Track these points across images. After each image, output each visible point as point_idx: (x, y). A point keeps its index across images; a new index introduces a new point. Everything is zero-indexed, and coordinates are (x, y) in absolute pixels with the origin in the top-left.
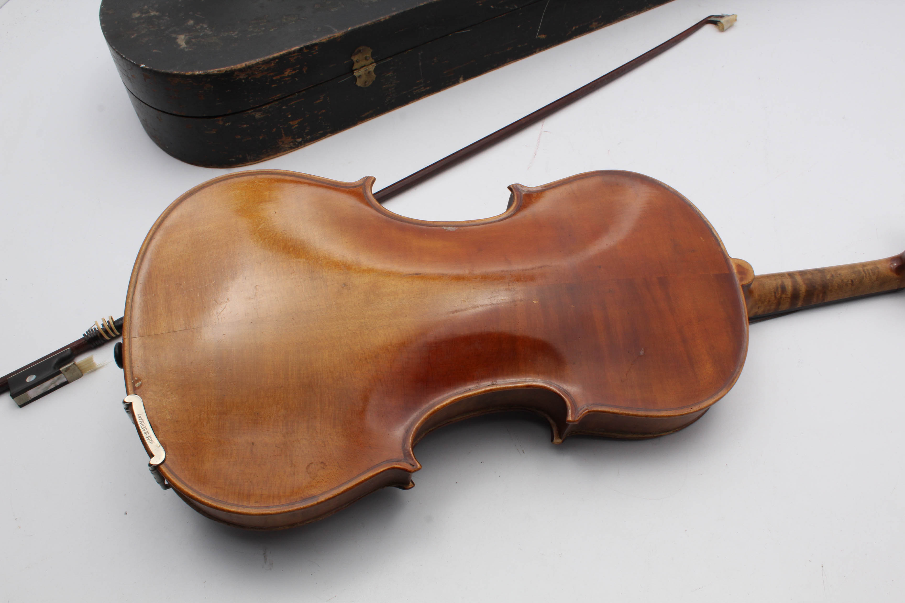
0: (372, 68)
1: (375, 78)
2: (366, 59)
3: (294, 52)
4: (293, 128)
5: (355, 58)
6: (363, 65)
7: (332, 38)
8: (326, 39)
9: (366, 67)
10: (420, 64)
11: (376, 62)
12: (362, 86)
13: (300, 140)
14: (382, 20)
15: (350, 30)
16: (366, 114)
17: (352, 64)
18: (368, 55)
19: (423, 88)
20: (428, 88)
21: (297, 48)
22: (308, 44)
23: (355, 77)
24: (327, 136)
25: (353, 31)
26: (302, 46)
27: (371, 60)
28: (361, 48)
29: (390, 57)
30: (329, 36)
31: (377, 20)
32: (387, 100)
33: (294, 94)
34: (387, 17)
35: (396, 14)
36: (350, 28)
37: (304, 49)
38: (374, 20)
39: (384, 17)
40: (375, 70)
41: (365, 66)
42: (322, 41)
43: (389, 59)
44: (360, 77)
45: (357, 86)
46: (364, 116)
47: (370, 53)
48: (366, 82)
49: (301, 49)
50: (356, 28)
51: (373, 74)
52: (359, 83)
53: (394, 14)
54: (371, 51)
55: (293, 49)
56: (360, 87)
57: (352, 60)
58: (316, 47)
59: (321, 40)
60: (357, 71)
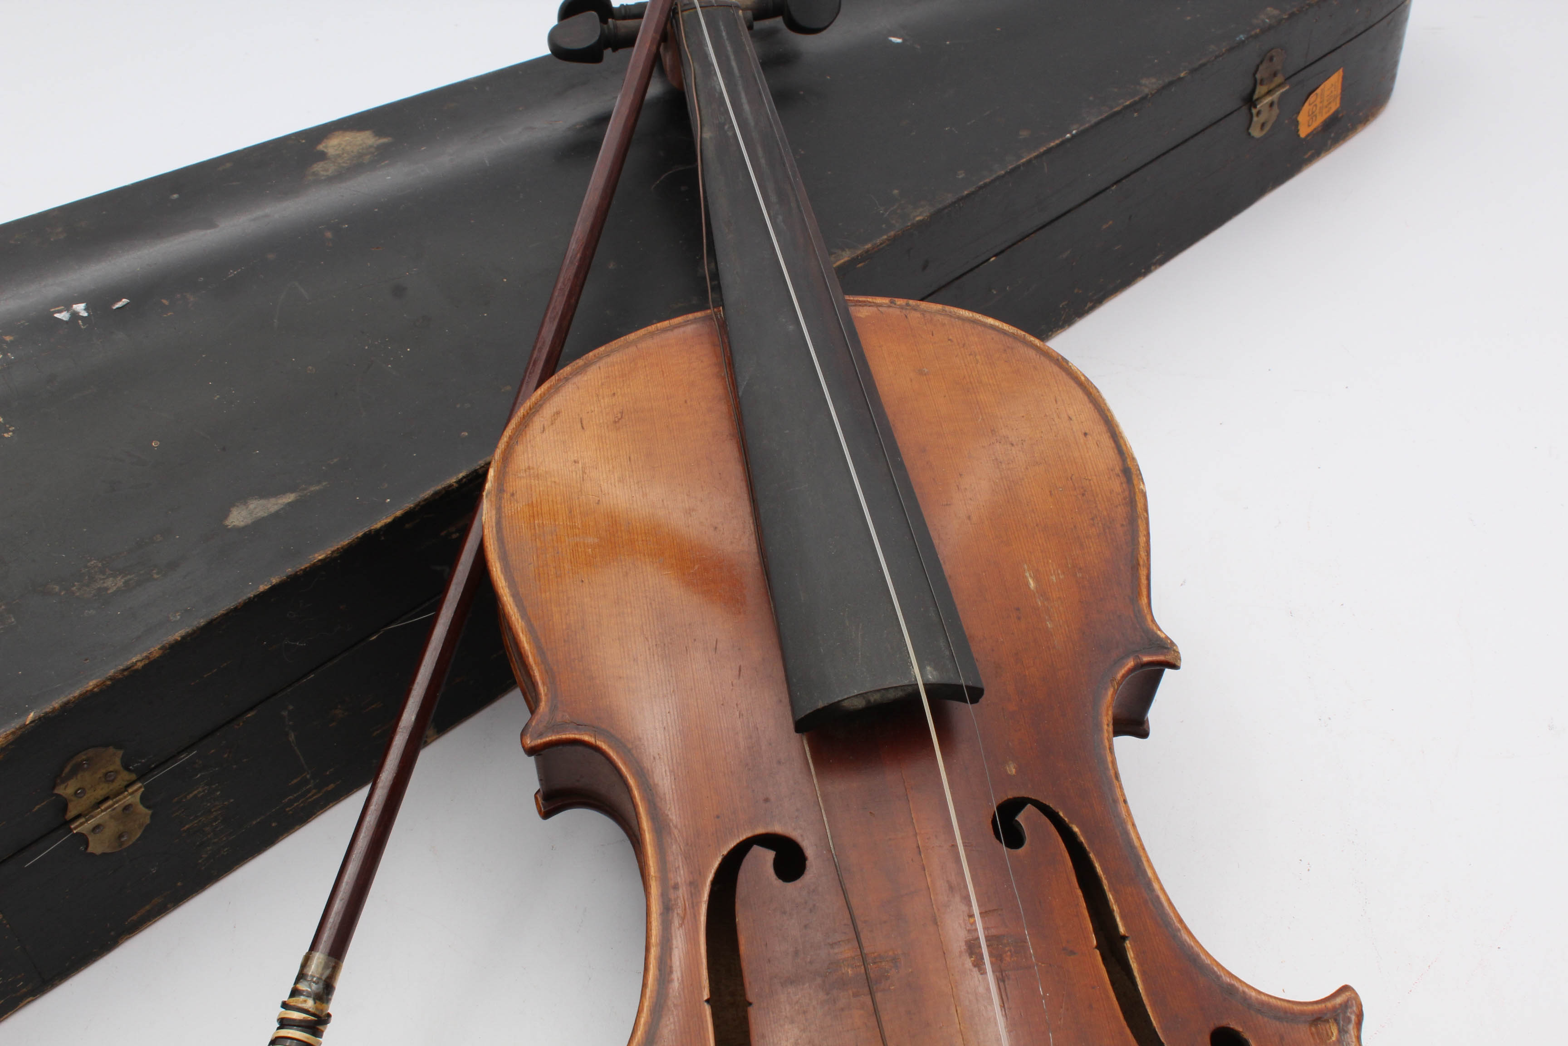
0: (133, 796)
1: (149, 817)
2: (108, 778)
5: (66, 790)
6: (101, 798)
9: (110, 802)
10: (292, 737)
11: (141, 778)
12: (109, 851)
14: (140, 665)
15: (32, 722)
16: (142, 911)
17: (63, 805)
18: (111, 768)
19: (314, 791)
23: (81, 835)
24: (20, 1006)
25: (44, 722)
27: (126, 776)
28: (83, 756)
29: (187, 749)
31: (121, 667)
32: (204, 856)
34: (153, 650)
35: (183, 638)
36: (31, 717)
38: (111, 672)
39: (142, 655)
40: (144, 799)
41: (105, 800)
43: (184, 757)
44: (96, 828)
45: (92, 855)
46: (135, 918)
47: (118, 761)
48: (121, 836)
50: (54, 710)
51: (142, 809)
52: (96, 847)
53: (177, 635)
54: (120, 753)
56: (104, 854)
57: (58, 795)
60: (82, 820)
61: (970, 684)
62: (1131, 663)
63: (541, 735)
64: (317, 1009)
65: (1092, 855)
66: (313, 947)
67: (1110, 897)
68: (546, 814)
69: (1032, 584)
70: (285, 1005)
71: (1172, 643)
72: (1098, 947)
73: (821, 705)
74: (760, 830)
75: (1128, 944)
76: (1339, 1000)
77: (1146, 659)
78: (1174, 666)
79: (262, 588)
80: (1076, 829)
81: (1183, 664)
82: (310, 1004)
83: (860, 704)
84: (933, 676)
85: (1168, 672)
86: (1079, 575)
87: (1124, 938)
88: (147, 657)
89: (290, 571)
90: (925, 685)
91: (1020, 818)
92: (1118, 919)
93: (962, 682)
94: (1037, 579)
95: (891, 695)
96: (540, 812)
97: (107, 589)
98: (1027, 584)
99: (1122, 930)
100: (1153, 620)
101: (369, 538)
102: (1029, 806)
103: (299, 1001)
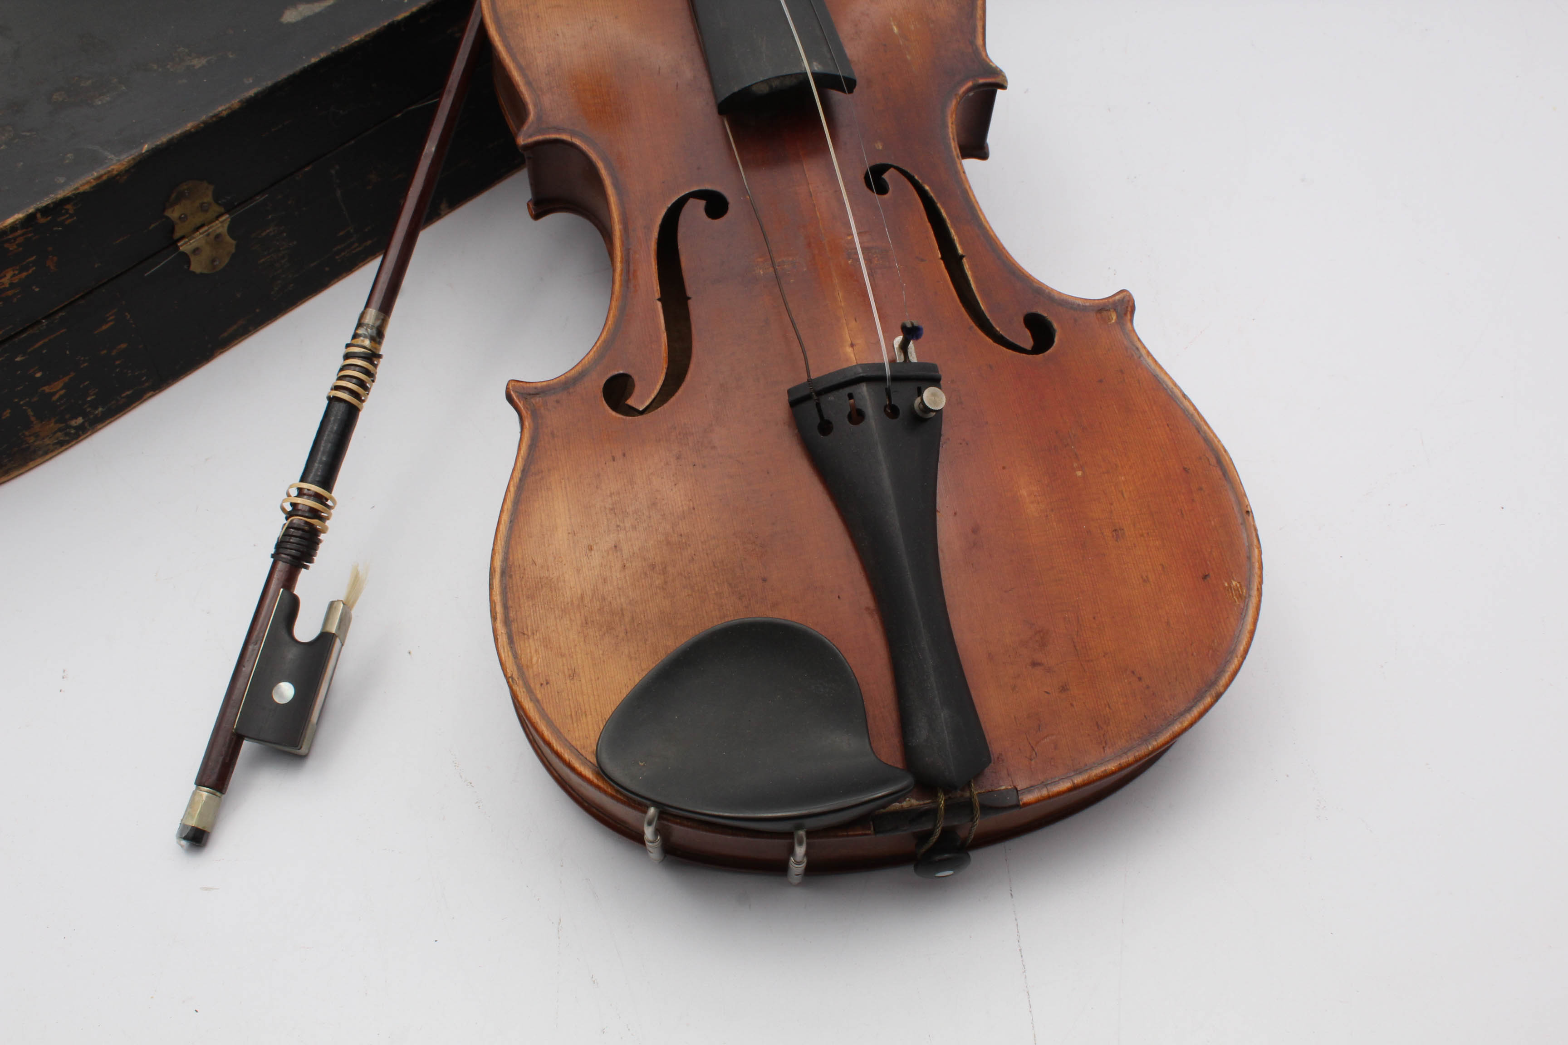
0: (221, 225)
1: (234, 247)
2: (203, 208)
3: (13, 228)
4: (55, 398)
5: (174, 214)
6: (199, 225)
7: (105, 178)
8: (89, 182)
9: (206, 228)
10: (339, 193)
11: (227, 212)
12: (205, 272)
13: (80, 420)
14: (225, 113)
15: (147, 151)
16: (231, 330)
17: (171, 227)
18: (205, 200)
19: (356, 245)
20: (369, 243)
21: (19, 216)
22: (46, 201)
23: (184, 254)
24: (145, 398)
25: (156, 153)
26: (31, 210)
27: (216, 209)
28: (184, 186)
29: (261, 192)
30: (96, 174)
31: (211, 114)
32: (276, 289)
33: (38, 322)
34: (235, 103)
35: (256, 95)
36: (146, 147)
37: (39, 215)
38: (204, 118)
39: (228, 105)
40: (231, 230)
41: (203, 226)
42: (82, 190)
43: (259, 199)
44: (196, 251)
45: (194, 273)
46: (225, 335)
47: (210, 193)
48: (213, 261)
49: (30, 219)
50: (162, 144)
51: (228, 239)
52: (197, 266)
53: (252, 93)
54: (212, 187)
55: (10, 220)
56: (201, 274)
57: (168, 218)
58: (69, 207)
59: (77, 189)
60: (187, 240)
61: (846, 75)
62: (970, 84)
63: (530, 136)
64: (372, 346)
65: (939, 205)
66: (368, 305)
67: (952, 231)
68: (537, 216)
69: (896, 30)
70: (348, 346)
71: (1001, 71)
72: (942, 258)
74: (695, 188)
75: (964, 260)
77: (981, 81)
78: (1003, 87)
79: (314, 60)
80: (927, 188)
81: (1009, 87)
82: (367, 343)
83: (764, 89)
84: (818, 68)
85: (1000, 92)
86: (932, 26)
87: (962, 257)
88: (229, 108)
89: (334, 48)
90: (813, 74)
91: (886, 176)
92: (958, 245)
93: (840, 73)
94: (899, 27)
95: (788, 82)
96: (531, 215)
97: (194, 66)
98: (892, 30)
99: (960, 251)
100: (987, 55)
101: (393, 28)
102: (892, 170)
103: (359, 341)
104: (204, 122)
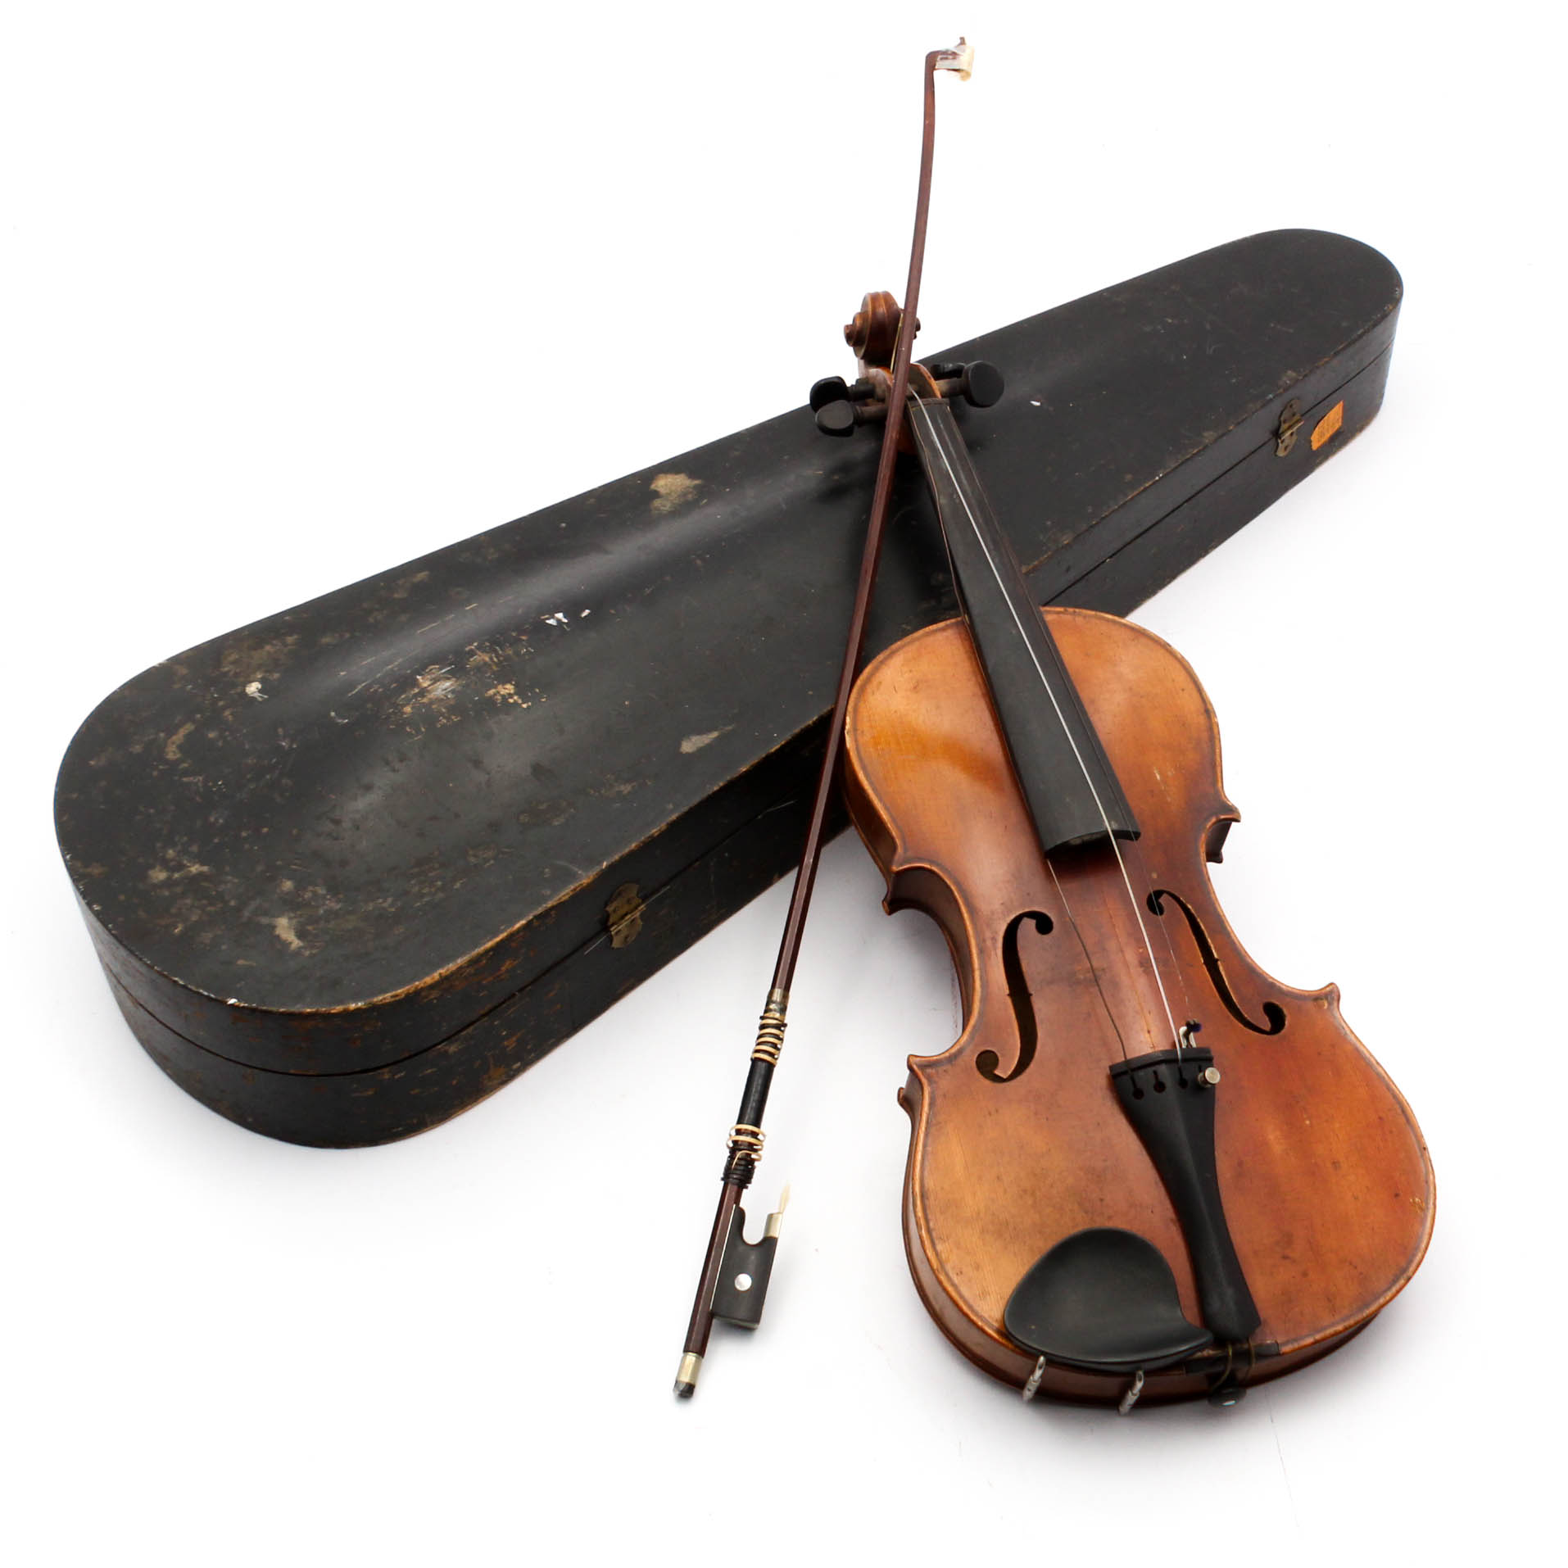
0: (638, 913)
1: (641, 927)
2: (629, 901)
3: (519, 930)
4: (508, 1049)
5: (611, 908)
6: (624, 914)
7: (578, 889)
8: (567, 894)
9: (629, 916)
10: (712, 878)
11: (643, 901)
12: (621, 946)
13: (519, 1064)
14: (656, 834)
15: (606, 867)
16: (624, 987)
17: (608, 917)
18: (632, 895)
19: (715, 913)
21: (523, 922)
22: (540, 910)
23: (611, 936)
25: (611, 867)
26: (531, 917)
27: (637, 901)
28: (622, 888)
29: (665, 885)
30: (572, 887)
31: (648, 836)
33: (514, 995)
34: (663, 826)
35: (678, 819)
36: (605, 864)
37: (535, 921)
38: (643, 838)
39: (658, 828)
40: (642, 915)
41: (626, 915)
42: (564, 899)
43: (663, 890)
44: (619, 932)
45: (614, 948)
46: (619, 991)
47: (635, 890)
48: (626, 938)
49: (529, 923)
50: (616, 861)
51: (639, 922)
52: (617, 943)
53: (674, 817)
54: (637, 886)
55: (518, 926)
56: (618, 948)
57: (608, 910)
58: (553, 912)
59: (560, 899)
60: (616, 926)
61: (1135, 830)
62: (1214, 820)
63: (902, 865)
64: (780, 1017)
65: (1199, 920)
66: (773, 986)
67: (1209, 940)
68: (890, 913)
69: (1158, 777)
70: (762, 1018)
71: (1236, 808)
72: (1205, 963)
73: (1059, 842)
74: (1027, 910)
75: (1219, 963)
76: (1328, 989)
77: (1222, 817)
78: (1237, 821)
79: (716, 788)
80: (1190, 907)
81: (1242, 820)
82: (777, 1015)
83: (1078, 842)
84: (1115, 827)
85: (1234, 824)
86: (1183, 771)
87: (1217, 960)
88: (660, 830)
89: (729, 778)
90: (1112, 831)
91: (1161, 900)
92: (1214, 951)
93: (1130, 829)
94: (1160, 773)
95: (1095, 837)
96: (886, 912)
98: (1156, 777)
99: (1216, 956)
100: (1226, 797)
102: (1165, 895)
103: (770, 1014)
104: (643, 842)
